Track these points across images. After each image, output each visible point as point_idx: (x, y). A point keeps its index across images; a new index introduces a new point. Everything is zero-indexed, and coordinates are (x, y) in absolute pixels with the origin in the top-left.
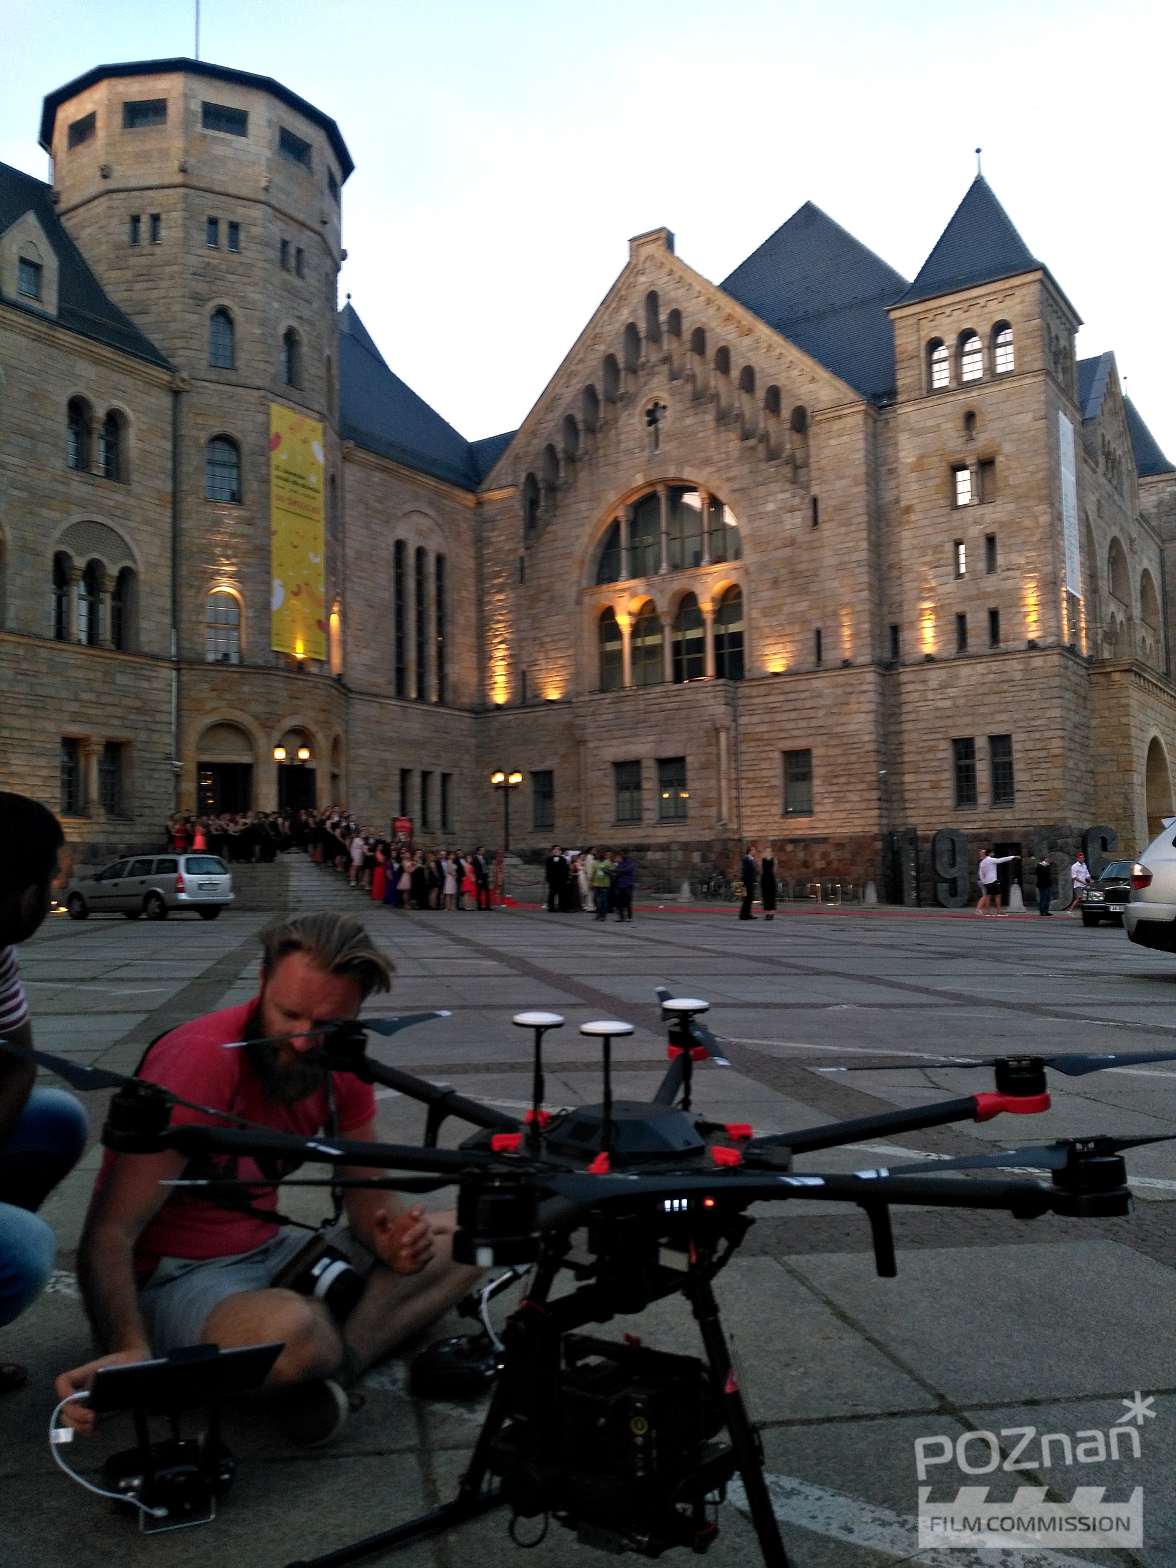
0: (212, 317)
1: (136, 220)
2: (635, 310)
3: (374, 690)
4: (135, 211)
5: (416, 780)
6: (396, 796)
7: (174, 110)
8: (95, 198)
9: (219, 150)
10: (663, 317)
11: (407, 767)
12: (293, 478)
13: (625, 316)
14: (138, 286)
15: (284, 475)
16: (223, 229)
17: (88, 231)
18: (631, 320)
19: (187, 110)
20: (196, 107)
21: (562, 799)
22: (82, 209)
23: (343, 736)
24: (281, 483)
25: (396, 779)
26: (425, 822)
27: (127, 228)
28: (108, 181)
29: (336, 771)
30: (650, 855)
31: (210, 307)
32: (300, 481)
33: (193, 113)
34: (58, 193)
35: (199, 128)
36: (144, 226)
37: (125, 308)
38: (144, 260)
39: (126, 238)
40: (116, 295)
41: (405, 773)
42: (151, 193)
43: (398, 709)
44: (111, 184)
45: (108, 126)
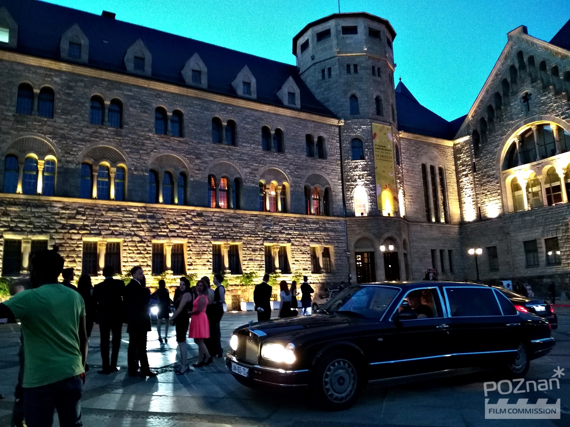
0: (350, 98)
1: (323, 71)
2: (513, 60)
3: (418, 220)
4: (323, 68)
5: (438, 254)
6: (430, 260)
7: (333, 32)
8: (310, 67)
9: (348, 41)
10: (525, 59)
11: (434, 249)
12: (381, 148)
13: (509, 62)
14: (326, 93)
15: (378, 147)
16: (352, 68)
17: (309, 78)
18: (511, 64)
19: (337, 30)
20: (340, 29)
21: (501, 258)
22: (307, 72)
23: (407, 239)
24: (377, 150)
25: (430, 253)
26: (443, 270)
27: (321, 74)
28: (314, 60)
29: (406, 252)
30: (545, 280)
31: (349, 95)
32: (384, 148)
33: (339, 31)
34: (299, 68)
35: (341, 35)
36: (326, 72)
37: (322, 101)
38: (327, 84)
39: (320, 78)
40: (319, 97)
41: (433, 251)
42: (328, 61)
43: (428, 226)
44: (315, 61)
45: (312, 42)
